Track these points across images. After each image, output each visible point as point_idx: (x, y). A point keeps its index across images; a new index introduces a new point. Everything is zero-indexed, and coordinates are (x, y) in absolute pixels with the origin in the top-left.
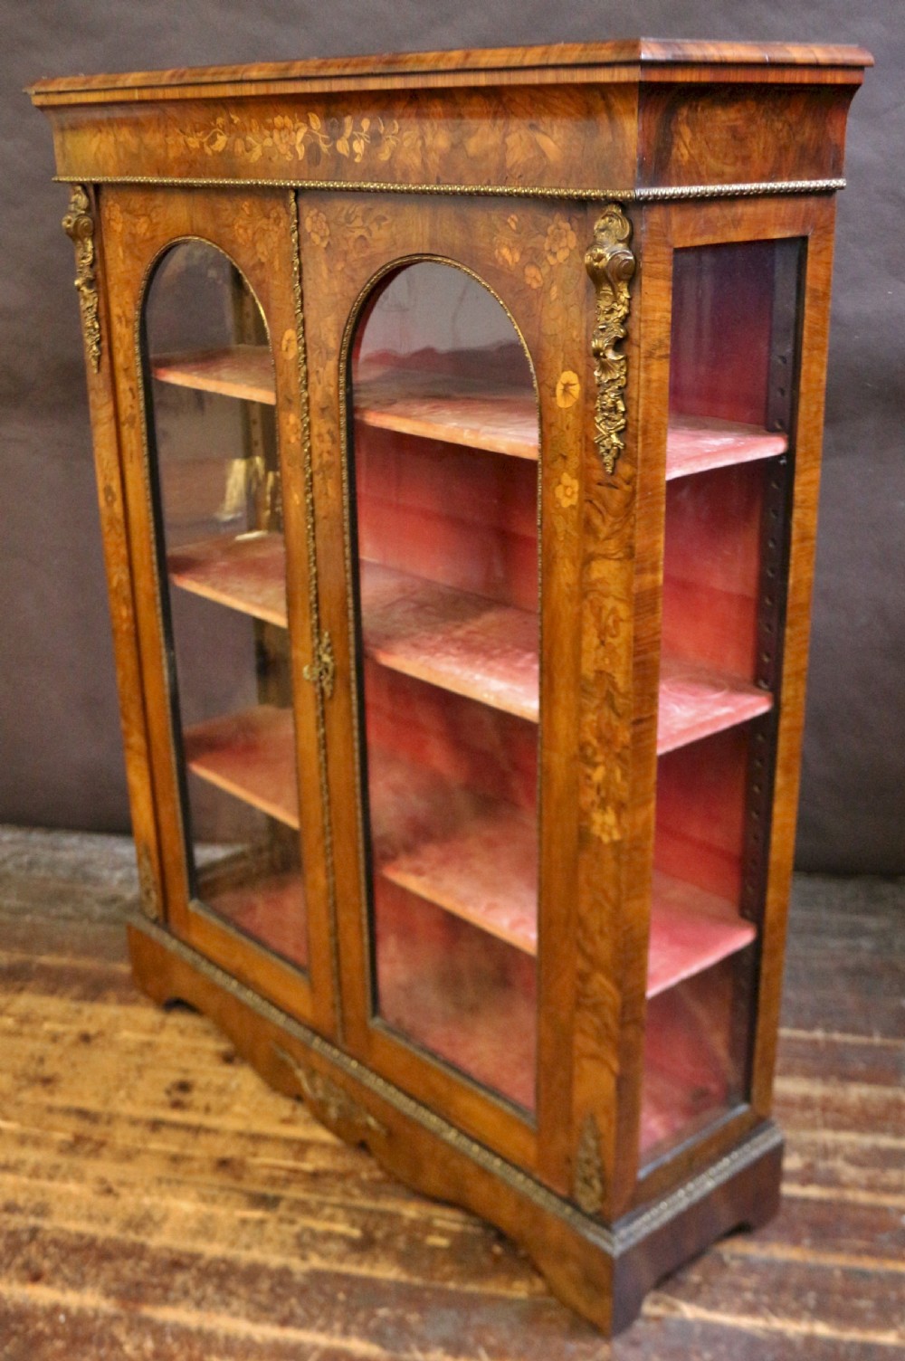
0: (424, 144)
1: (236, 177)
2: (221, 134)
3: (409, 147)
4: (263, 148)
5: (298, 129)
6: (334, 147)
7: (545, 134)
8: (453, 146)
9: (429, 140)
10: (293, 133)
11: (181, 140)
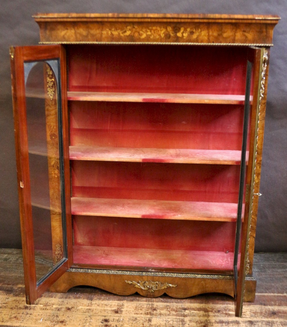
0: (209, 34)
1: (134, 41)
2: (128, 31)
3: (204, 35)
4: (147, 35)
5: (162, 30)
6: (176, 35)
7: (248, 33)
8: (219, 35)
9: (211, 33)
10: (160, 32)
11: (110, 33)
